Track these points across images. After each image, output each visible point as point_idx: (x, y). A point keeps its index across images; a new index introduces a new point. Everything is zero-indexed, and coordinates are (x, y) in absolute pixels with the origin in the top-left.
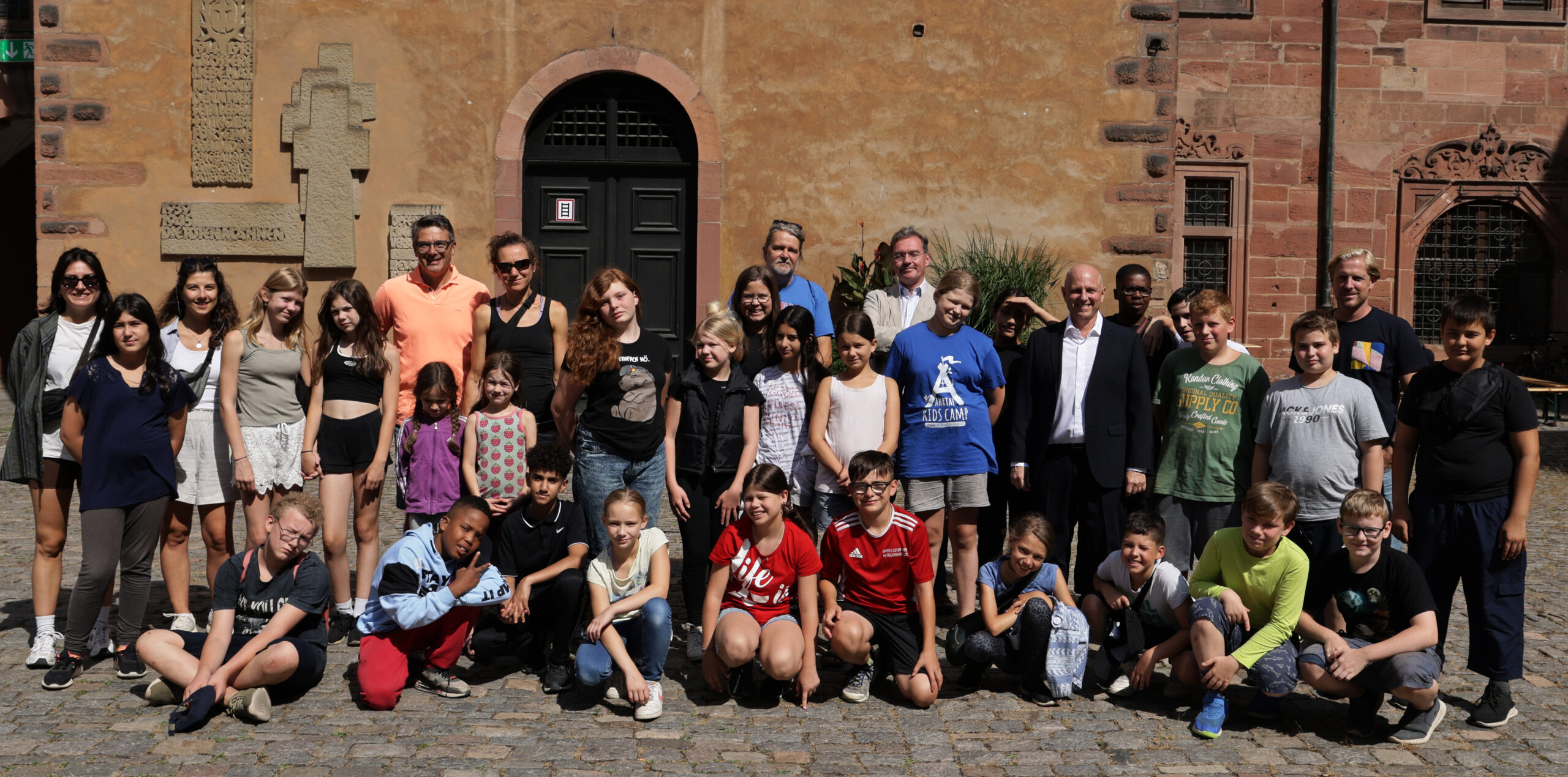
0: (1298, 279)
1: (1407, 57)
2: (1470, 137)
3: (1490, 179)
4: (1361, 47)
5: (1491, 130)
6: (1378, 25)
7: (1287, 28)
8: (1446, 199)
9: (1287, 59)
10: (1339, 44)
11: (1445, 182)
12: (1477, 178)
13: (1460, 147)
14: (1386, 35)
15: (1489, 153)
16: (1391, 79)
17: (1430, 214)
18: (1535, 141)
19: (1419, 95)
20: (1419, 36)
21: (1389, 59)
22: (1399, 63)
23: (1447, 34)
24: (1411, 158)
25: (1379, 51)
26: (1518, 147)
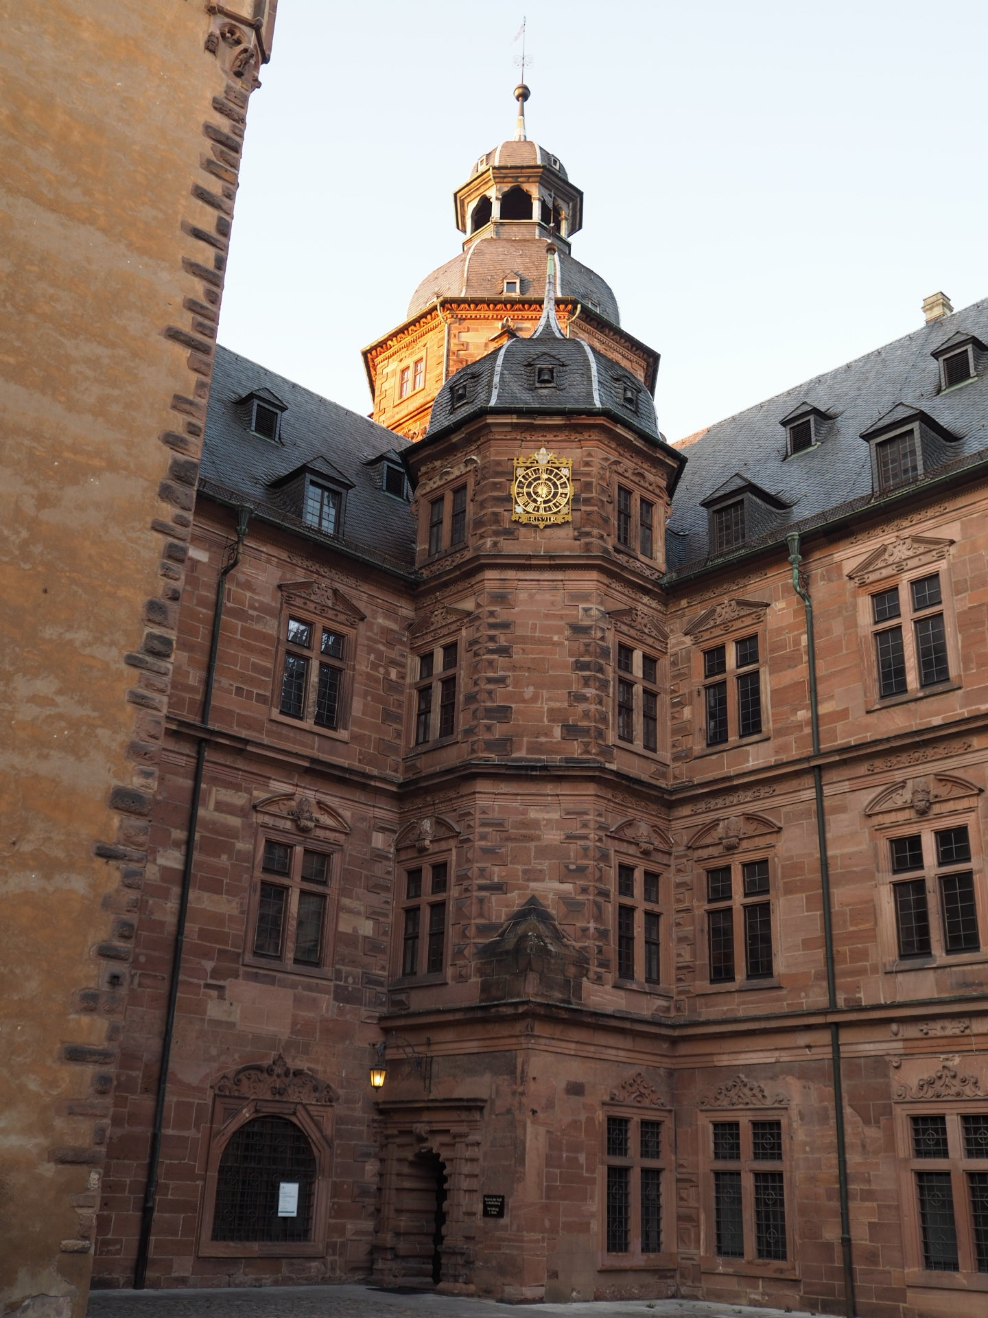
0: (128, 1181)
1: (227, 993)
2: (266, 1063)
3: (277, 1098)
4: (195, 981)
5: (280, 1057)
6: (209, 965)
7: (142, 959)
8: (246, 1114)
9: (140, 985)
10: (181, 977)
11: (247, 1099)
12: (269, 1097)
13: (259, 1069)
14: (216, 973)
15: (278, 1076)
16: (215, 1010)
17: (234, 1126)
18: (309, 1069)
19: (232, 1025)
20: (237, 977)
21: (214, 993)
22: (221, 997)
23: (255, 977)
24: (224, 1077)
25: (208, 986)
26: (297, 1073)
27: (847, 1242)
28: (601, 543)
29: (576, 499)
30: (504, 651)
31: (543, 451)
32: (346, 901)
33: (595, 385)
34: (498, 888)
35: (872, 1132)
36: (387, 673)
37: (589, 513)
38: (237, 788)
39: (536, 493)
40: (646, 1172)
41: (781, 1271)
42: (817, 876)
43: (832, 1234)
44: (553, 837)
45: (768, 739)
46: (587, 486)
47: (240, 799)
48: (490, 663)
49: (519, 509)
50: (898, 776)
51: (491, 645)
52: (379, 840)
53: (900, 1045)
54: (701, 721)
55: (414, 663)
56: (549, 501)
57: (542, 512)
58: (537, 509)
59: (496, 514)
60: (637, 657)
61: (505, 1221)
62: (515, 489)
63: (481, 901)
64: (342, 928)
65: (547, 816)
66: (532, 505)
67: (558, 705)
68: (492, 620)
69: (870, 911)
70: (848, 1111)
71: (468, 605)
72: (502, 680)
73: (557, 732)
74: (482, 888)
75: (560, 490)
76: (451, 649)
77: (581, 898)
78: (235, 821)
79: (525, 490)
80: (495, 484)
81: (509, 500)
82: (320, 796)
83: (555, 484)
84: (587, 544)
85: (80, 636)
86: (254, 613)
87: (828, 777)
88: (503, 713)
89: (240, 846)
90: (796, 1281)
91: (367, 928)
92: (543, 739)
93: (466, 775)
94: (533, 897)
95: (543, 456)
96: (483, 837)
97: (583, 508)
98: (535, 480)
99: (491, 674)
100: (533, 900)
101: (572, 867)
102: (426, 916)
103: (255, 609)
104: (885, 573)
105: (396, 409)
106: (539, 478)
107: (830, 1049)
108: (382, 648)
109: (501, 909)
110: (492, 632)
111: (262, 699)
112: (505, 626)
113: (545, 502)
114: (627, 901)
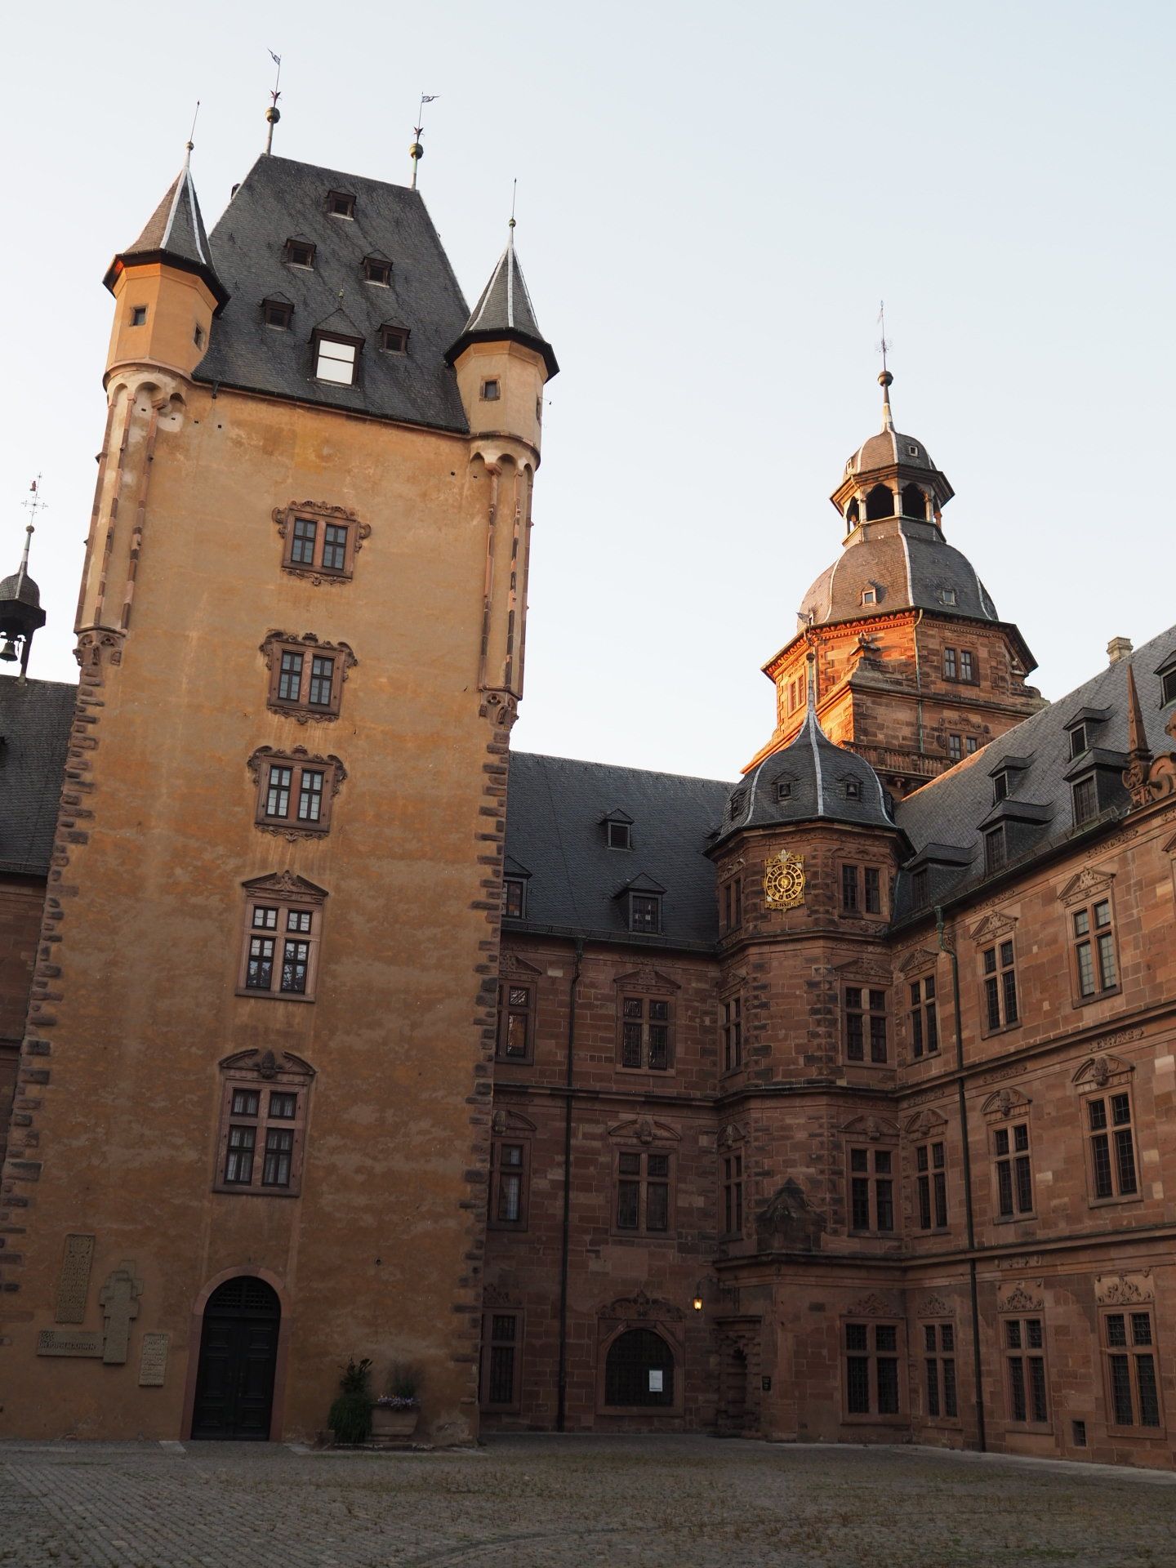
0: (548, 1370)
1: (601, 1254)
2: (632, 1296)
3: (642, 1317)
4: (579, 1248)
5: (642, 1292)
6: (588, 1238)
7: (544, 1239)
8: (621, 1328)
9: (544, 1254)
10: (570, 1247)
11: (620, 1319)
12: (636, 1317)
13: (627, 1300)
14: (592, 1243)
15: (641, 1304)
16: (594, 1265)
17: (614, 1336)
18: (663, 1298)
19: (608, 1273)
20: (607, 1243)
21: (593, 1255)
22: (598, 1257)
23: (620, 1243)
24: (604, 1306)
25: (588, 1251)
26: (655, 1301)
27: (980, 1404)
28: (827, 916)
29: (807, 886)
30: (764, 1006)
31: (784, 852)
32: (682, 1186)
33: (820, 792)
34: (768, 1174)
35: (990, 1332)
36: (703, 1021)
37: (816, 896)
38: (597, 1122)
39: (780, 885)
40: (880, 1361)
41: (954, 1424)
42: (961, 1155)
43: (974, 1400)
44: (801, 1136)
45: (939, 1055)
46: (815, 875)
47: (599, 1129)
48: (756, 1015)
49: (769, 899)
50: (996, 1087)
51: (756, 1002)
52: (704, 1141)
53: (999, 1274)
54: (911, 1040)
55: (722, 1010)
56: (789, 890)
57: (784, 898)
58: (781, 897)
59: (755, 905)
60: (865, 995)
61: (771, 1392)
62: (766, 884)
63: (757, 1183)
64: (680, 1204)
65: (797, 1121)
66: (778, 895)
67: (801, 1041)
68: (755, 984)
69: (987, 1182)
70: (980, 1317)
71: (743, 972)
72: (763, 1027)
73: (801, 1061)
74: (757, 1174)
75: (796, 881)
76: (737, 1001)
77: (820, 1177)
78: (597, 1144)
79: (773, 883)
80: (753, 881)
81: (762, 893)
82: (656, 1118)
83: (792, 876)
84: (816, 919)
85: (440, 1094)
86: (599, 1003)
87: (969, 1085)
88: (766, 1050)
89: (602, 1159)
90: (961, 1430)
91: (699, 1202)
92: (792, 1067)
93: (743, 1098)
94: (790, 1179)
95: (784, 856)
96: (756, 1139)
97: (813, 892)
98: (779, 875)
99: (757, 1023)
100: (790, 1181)
101: (814, 1156)
102: (734, 1190)
103: (598, 999)
104: (989, 937)
105: (791, 720)
106: (781, 873)
107: (969, 1277)
108: (696, 1004)
109: (771, 1187)
110: (756, 993)
111: (609, 1060)
112: (764, 987)
113: (787, 891)
114: (860, 1175)
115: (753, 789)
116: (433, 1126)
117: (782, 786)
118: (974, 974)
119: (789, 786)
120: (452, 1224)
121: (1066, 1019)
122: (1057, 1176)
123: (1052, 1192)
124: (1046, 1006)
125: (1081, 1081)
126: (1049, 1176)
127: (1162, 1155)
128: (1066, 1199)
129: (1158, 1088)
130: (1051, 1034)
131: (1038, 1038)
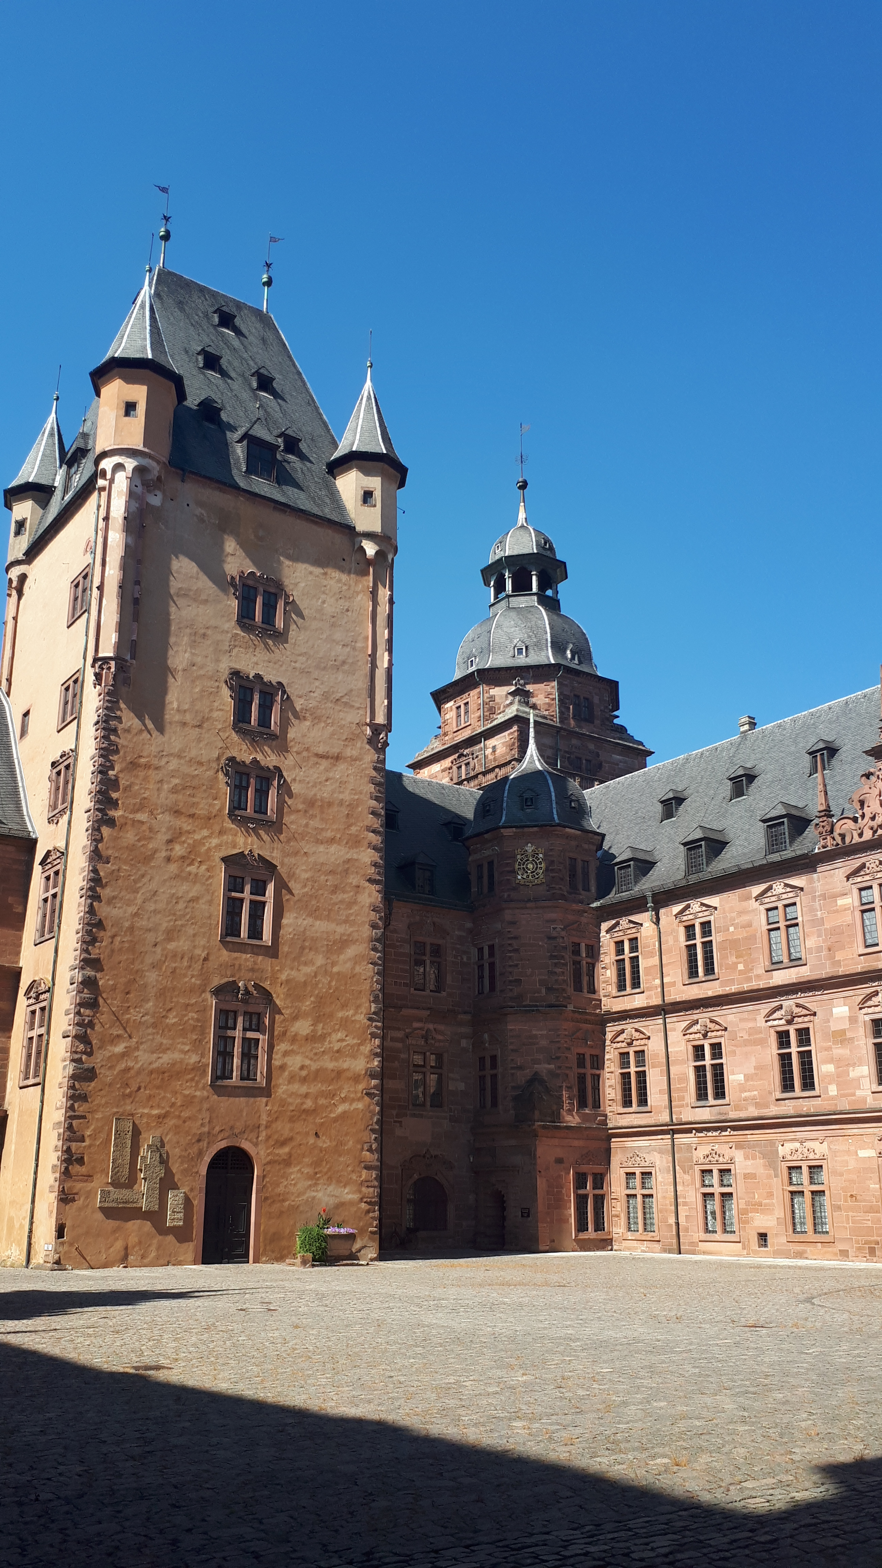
2: (422, 1153)
3: (428, 1168)
4: (390, 1120)
5: (428, 1150)
6: (394, 1112)
8: (416, 1176)
10: (384, 1119)
11: (415, 1170)
12: (425, 1168)
13: (419, 1156)
14: (398, 1116)
15: (428, 1159)
16: (399, 1132)
17: (411, 1182)
18: (441, 1155)
19: (407, 1137)
20: (406, 1116)
21: (398, 1124)
22: (401, 1126)
23: (414, 1115)
24: (405, 1161)
25: (395, 1122)
26: (436, 1156)
27: (678, 1224)
28: (561, 892)
29: (547, 870)
30: (516, 951)
31: (529, 845)
32: (451, 1075)
33: (554, 806)
34: (520, 1068)
35: (687, 1177)
36: (462, 959)
37: (553, 877)
38: (399, 1029)
39: (527, 868)
40: (595, 1196)
41: (653, 1237)
42: (664, 1060)
43: (672, 1220)
44: (544, 1043)
45: (643, 992)
46: (552, 862)
47: (399, 1034)
48: (510, 957)
49: (519, 877)
50: (695, 1018)
51: (510, 948)
52: (464, 1043)
53: (696, 1139)
54: (614, 979)
55: (474, 952)
56: (534, 872)
57: (530, 877)
58: (528, 876)
59: (508, 880)
60: (583, 946)
61: (529, 1219)
62: (517, 866)
63: (513, 1074)
64: (450, 1088)
65: (541, 1033)
66: (526, 874)
67: (544, 977)
68: (509, 935)
69: (685, 1078)
70: (677, 1168)
71: (498, 926)
72: (517, 965)
73: (543, 990)
74: (512, 1068)
75: (539, 866)
76: (491, 947)
77: (558, 1072)
78: (399, 1045)
79: (522, 866)
80: (507, 863)
81: (514, 872)
82: (436, 1026)
83: (536, 862)
84: (553, 893)
86: (398, 944)
87: (668, 1015)
88: (518, 981)
89: (403, 1056)
90: (659, 1241)
91: (462, 1086)
92: (536, 995)
93: (502, 1012)
94: (536, 1072)
95: (530, 848)
97: (551, 875)
98: (526, 861)
99: (511, 963)
100: (536, 1073)
101: (554, 1057)
102: (488, 1081)
103: (399, 942)
104: (689, 918)
106: (528, 860)
107: (670, 1140)
108: (458, 946)
109: (522, 1077)
110: (509, 942)
111: (405, 985)
112: (515, 938)
113: (532, 873)
114: (582, 1071)
115: (505, 799)
116: (346, 1036)
117: (526, 799)
118: (676, 940)
119: (532, 799)
120: (360, 1106)
121: (758, 977)
122: (747, 1078)
123: (742, 1088)
124: (741, 967)
125: (771, 1018)
126: (741, 1077)
127: (837, 1068)
128: (756, 1093)
129: (834, 1026)
130: (745, 985)
131: (733, 987)
